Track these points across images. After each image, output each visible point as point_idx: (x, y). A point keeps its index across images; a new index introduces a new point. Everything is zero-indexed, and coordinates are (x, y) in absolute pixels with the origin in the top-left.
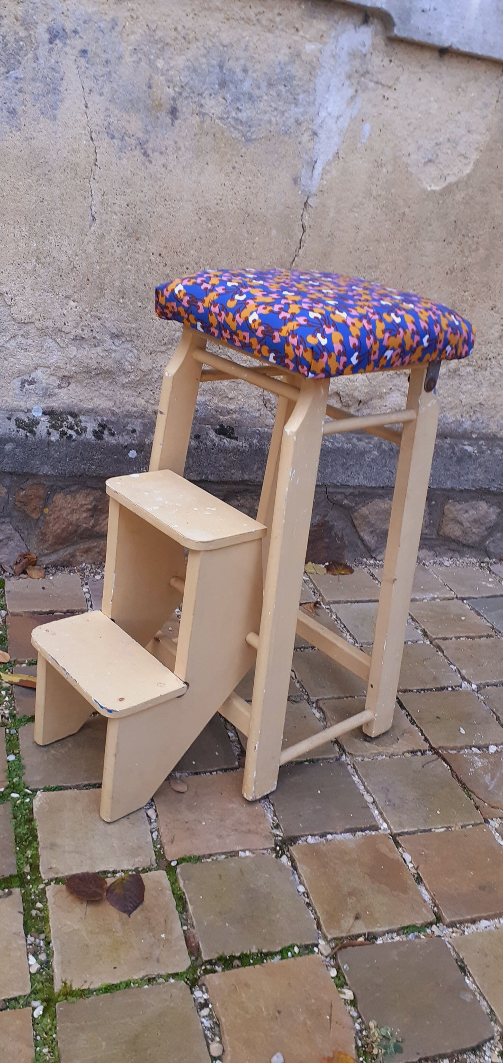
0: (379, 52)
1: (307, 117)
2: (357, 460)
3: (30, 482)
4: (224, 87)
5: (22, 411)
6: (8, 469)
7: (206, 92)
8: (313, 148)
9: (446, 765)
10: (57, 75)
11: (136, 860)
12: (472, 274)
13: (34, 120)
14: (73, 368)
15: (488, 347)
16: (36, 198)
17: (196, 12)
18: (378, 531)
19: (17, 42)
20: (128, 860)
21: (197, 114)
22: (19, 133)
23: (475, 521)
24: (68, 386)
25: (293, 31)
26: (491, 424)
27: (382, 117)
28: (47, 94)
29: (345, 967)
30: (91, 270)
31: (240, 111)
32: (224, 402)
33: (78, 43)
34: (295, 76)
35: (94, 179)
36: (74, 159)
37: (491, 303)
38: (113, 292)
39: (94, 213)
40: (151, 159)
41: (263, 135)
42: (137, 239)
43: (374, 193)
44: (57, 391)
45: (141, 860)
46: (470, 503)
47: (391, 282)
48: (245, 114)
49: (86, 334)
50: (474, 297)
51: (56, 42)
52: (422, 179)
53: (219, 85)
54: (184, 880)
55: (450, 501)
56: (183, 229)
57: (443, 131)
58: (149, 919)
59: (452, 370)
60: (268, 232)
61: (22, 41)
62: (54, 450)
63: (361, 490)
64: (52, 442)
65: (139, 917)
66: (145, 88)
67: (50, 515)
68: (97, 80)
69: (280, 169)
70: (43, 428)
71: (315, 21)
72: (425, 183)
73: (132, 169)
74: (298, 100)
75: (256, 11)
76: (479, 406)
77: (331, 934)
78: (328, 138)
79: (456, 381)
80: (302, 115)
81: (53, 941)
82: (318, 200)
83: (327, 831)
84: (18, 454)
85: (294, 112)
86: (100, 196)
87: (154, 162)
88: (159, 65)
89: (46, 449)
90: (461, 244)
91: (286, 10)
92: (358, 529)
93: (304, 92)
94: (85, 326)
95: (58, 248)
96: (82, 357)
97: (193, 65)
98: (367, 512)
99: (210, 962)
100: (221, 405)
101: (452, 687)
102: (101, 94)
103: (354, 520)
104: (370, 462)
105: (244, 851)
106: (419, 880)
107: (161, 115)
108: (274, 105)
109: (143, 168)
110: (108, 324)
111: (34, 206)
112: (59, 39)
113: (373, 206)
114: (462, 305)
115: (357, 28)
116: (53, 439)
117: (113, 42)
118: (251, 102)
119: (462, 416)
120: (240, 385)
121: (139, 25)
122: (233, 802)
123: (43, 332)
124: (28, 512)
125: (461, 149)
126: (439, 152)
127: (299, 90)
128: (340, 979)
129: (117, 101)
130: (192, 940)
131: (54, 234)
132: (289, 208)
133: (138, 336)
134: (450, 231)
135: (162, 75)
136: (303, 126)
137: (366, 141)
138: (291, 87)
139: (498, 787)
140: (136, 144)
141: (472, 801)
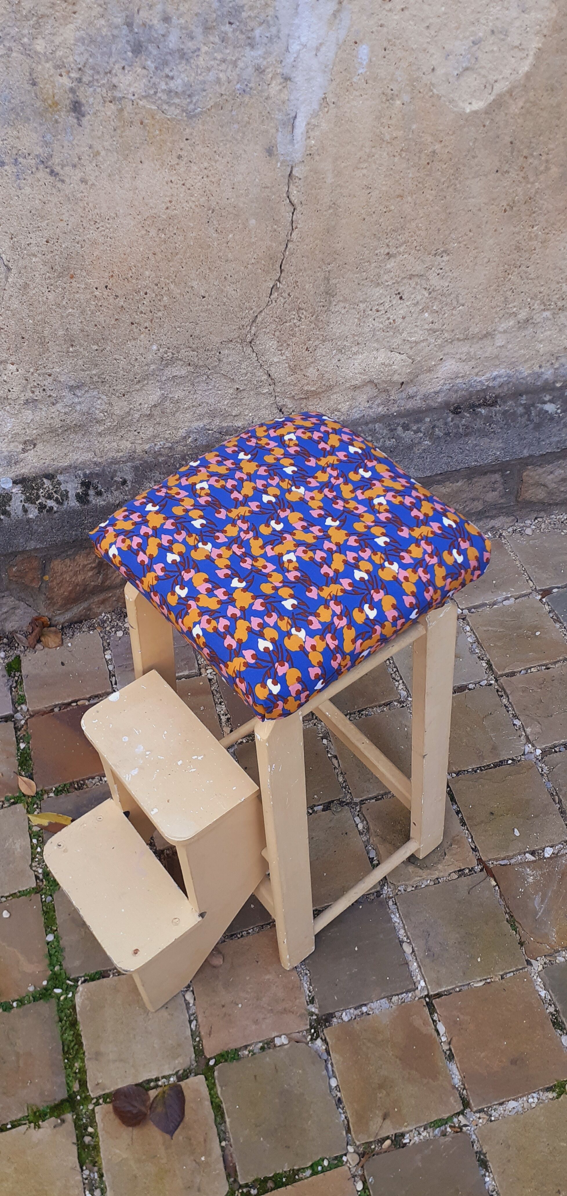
1: (271, 59)
3: (19, 558)
4: (140, 52)
7: (116, 67)
8: (288, 100)
9: (494, 883)
11: (177, 1062)
12: (542, 202)
14: (35, 432)
20: (169, 1064)
21: (111, 102)
23: (563, 480)
24: (34, 447)
27: (385, 30)
29: (370, 1180)
30: (23, 327)
31: (172, 78)
32: (228, 421)
38: (57, 343)
39: (6, 262)
40: (62, 178)
41: (212, 103)
42: (72, 277)
43: (387, 137)
44: (22, 456)
45: (181, 1061)
47: (425, 240)
48: (179, 81)
49: (38, 394)
50: (546, 231)
52: (457, 99)
53: (133, 51)
54: (221, 1087)
55: (529, 467)
56: (129, 249)
57: (483, 21)
58: (190, 1139)
59: (521, 321)
60: (243, 224)
62: (36, 525)
64: (31, 518)
65: (181, 1138)
66: (28, 87)
67: (52, 581)
69: (246, 142)
70: (16, 505)
72: (461, 104)
73: (41, 197)
74: (254, 38)
77: (359, 1141)
78: (308, 80)
80: (265, 58)
81: (105, 1175)
82: (308, 168)
83: (362, 1003)
85: (251, 55)
87: (67, 180)
88: (38, 49)
89: (27, 527)
90: (522, 168)
93: (261, 24)
94: (35, 387)
96: (41, 418)
97: (87, 34)
99: (247, 1185)
100: (225, 424)
101: (513, 760)
105: (280, 1036)
106: (451, 1057)
107: (60, 116)
108: (219, 56)
109: (54, 191)
110: (62, 379)
113: (388, 154)
114: (530, 243)
116: (31, 516)
118: (184, 62)
119: (540, 367)
120: (244, 400)
122: (270, 972)
124: (27, 583)
125: (514, 39)
126: (479, 54)
127: (252, 24)
128: (365, 1192)
130: (230, 1159)
132: (267, 187)
133: (103, 382)
134: (506, 156)
135: (47, 62)
136: (269, 73)
137: (365, 70)
138: (240, 22)
139: (547, 912)
140: (37, 164)
141: (518, 936)
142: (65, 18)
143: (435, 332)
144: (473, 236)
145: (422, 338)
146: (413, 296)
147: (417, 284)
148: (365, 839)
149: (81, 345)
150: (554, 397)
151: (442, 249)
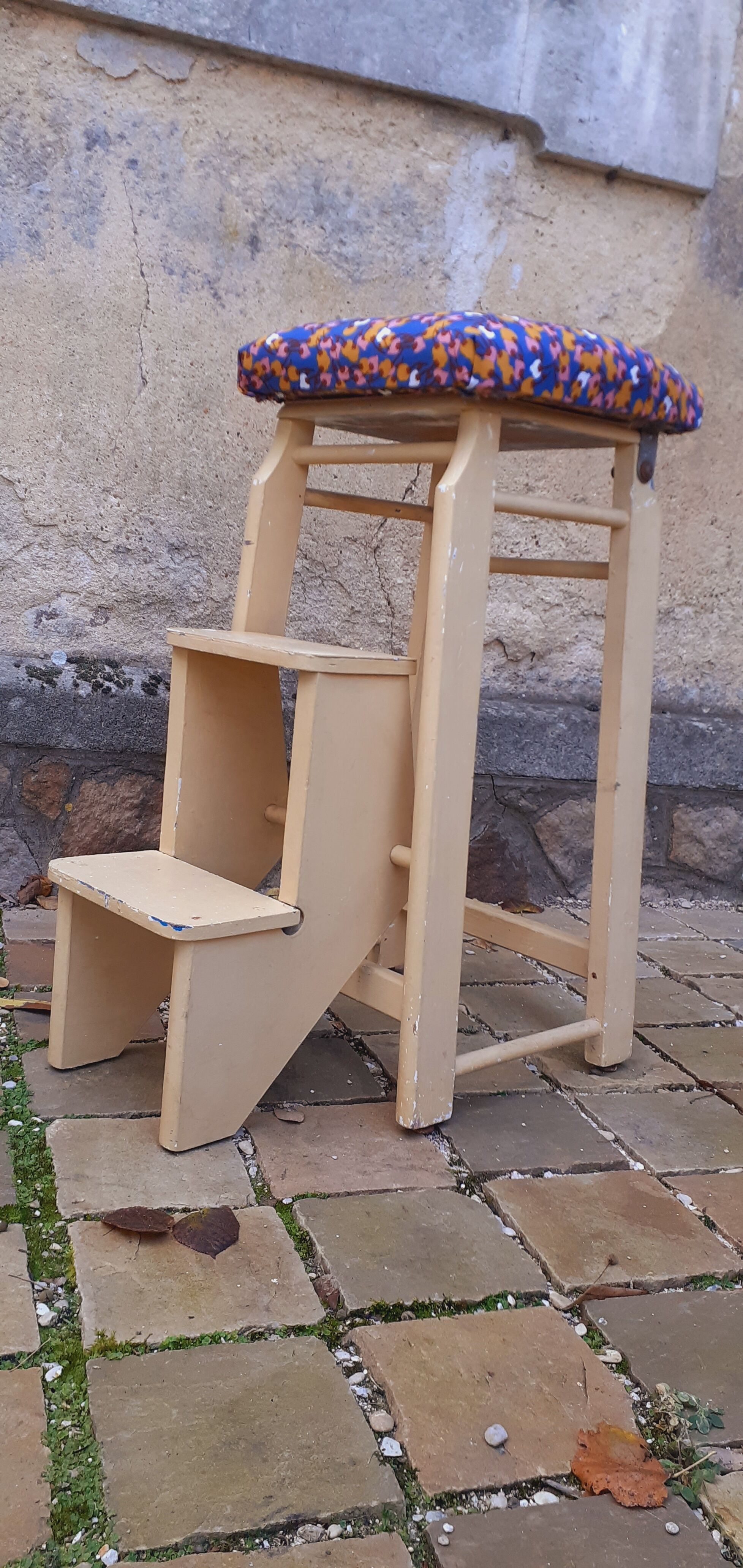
0: (526, 175)
1: (435, 255)
2: (535, 737)
3: (45, 761)
4: (321, 213)
5: (37, 657)
6: (12, 739)
7: (298, 219)
8: (446, 296)
10: (96, 190)
12: (679, 472)
13: (64, 247)
14: (114, 594)
15: (712, 577)
16: (63, 350)
17: (282, 118)
18: (575, 852)
19: (44, 147)
20: (210, 1196)
21: (286, 246)
22: (42, 263)
23: (721, 839)
24: (106, 622)
25: (411, 146)
26: (729, 694)
27: (537, 257)
28: (83, 213)
29: (600, 1323)
30: (140, 453)
31: (345, 244)
33: (125, 151)
34: (416, 203)
35: (145, 327)
36: (117, 299)
37: (710, 515)
38: (171, 484)
39: (144, 373)
40: (223, 303)
41: (377, 275)
42: (206, 412)
44: (88, 628)
46: (711, 809)
47: (565, 480)
48: (350, 249)
49: (133, 543)
50: (685, 506)
51: (95, 148)
53: (315, 210)
54: (307, 1218)
55: (681, 805)
57: (620, 278)
58: (249, 1261)
59: (662, 611)
61: (50, 146)
62: (82, 710)
63: (545, 784)
64: (81, 697)
65: (232, 1258)
66: (216, 211)
67: (75, 814)
68: (150, 198)
70: (67, 678)
71: (439, 134)
73: (198, 315)
74: (422, 232)
75: (362, 119)
76: (707, 666)
77: (568, 1285)
78: (466, 282)
79: (670, 628)
80: (429, 253)
81: (79, 1287)
83: (544, 1167)
84: (29, 715)
85: (417, 248)
86: (153, 349)
87: (228, 307)
88: (233, 183)
89: (72, 708)
91: (400, 119)
92: (546, 849)
93: (430, 222)
94: (132, 532)
95: (93, 419)
96: (126, 577)
97: (279, 184)
98: (557, 821)
99: (360, 1313)
102: (156, 217)
103: (537, 833)
104: (555, 740)
106: (710, 1225)
107: (237, 246)
108: (390, 238)
109: (213, 314)
110: (164, 531)
111: (61, 360)
112: (100, 145)
115: (495, 144)
116: (81, 692)
117: (172, 152)
118: (358, 233)
120: (357, 626)
121: (206, 132)
122: (381, 1136)
123: (70, 540)
124: (42, 809)
125: (647, 302)
126: (616, 305)
127: (421, 221)
128: (594, 1337)
129: (179, 226)
130: (326, 1288)
131: (88, 400)
133: (208, 550)
135: (237, 196)
136: (431, 267)
137: (517, 287)
138: (412, 215)
140: (204, 283)
142: (263, 165)
143: (571, 597)
145: (557, 601)
146: (549, 545)
149: (195, 496)
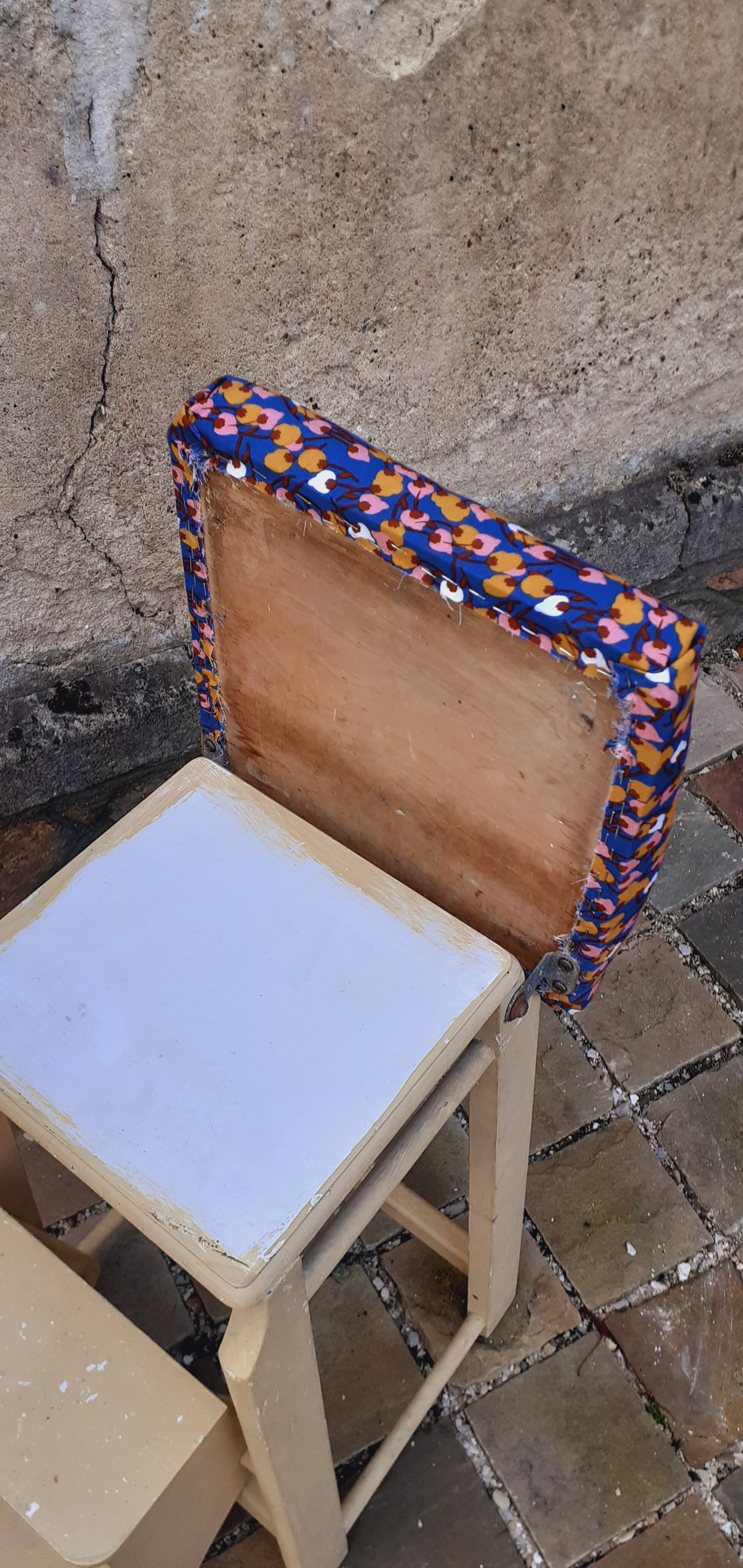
8: (73, 76)
9: (612, 1345)
12: (524, 224)
15: (577, 349)
26: (598, 474)
32: (50, 642)
37: (574, 267)
43: (262, 133)
47: (345, 307)
50: (535, 270)
52: (375, 56)
59: (507, 419)
60: (24, 312)
72: (383, 65)
76: (570, 456)
78: (106, 36)
82: (127, 200)
90: (491, 170)
100: (44, 649)
101: (599, 1121)
113: (267, 163)
114: (512, 293)
119: (539, 485)
120: (72, 606)
132: (59, 242)
134: (463, 152)
137: (208, 11)
139: (704, 1378)
141: (668, 1432)
144: (422, 292)
146: (334, 401)
147: (338, 380)
148: (395, 1314)
150: (563, 528)
151: (374, 319)
